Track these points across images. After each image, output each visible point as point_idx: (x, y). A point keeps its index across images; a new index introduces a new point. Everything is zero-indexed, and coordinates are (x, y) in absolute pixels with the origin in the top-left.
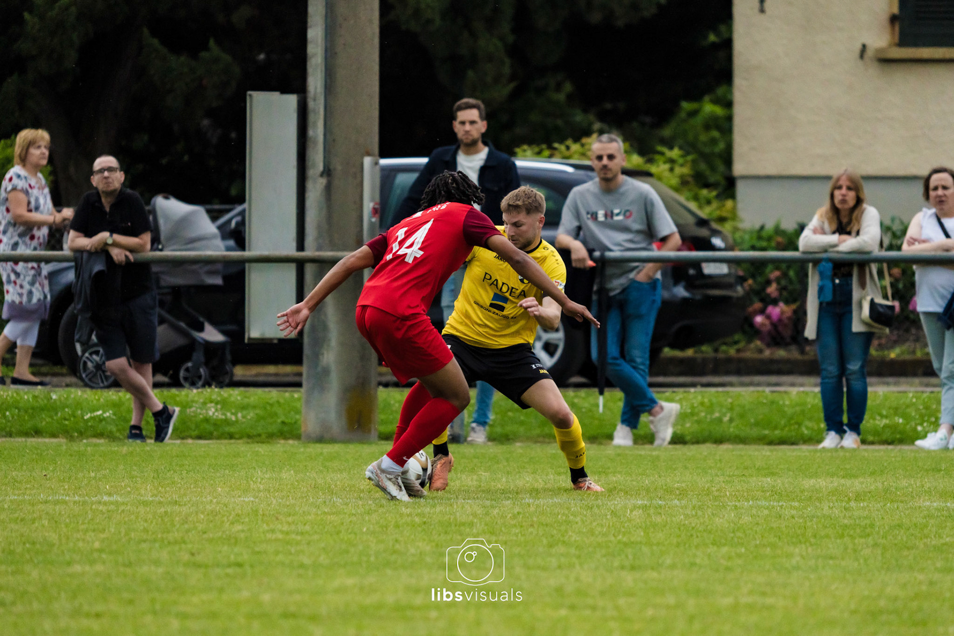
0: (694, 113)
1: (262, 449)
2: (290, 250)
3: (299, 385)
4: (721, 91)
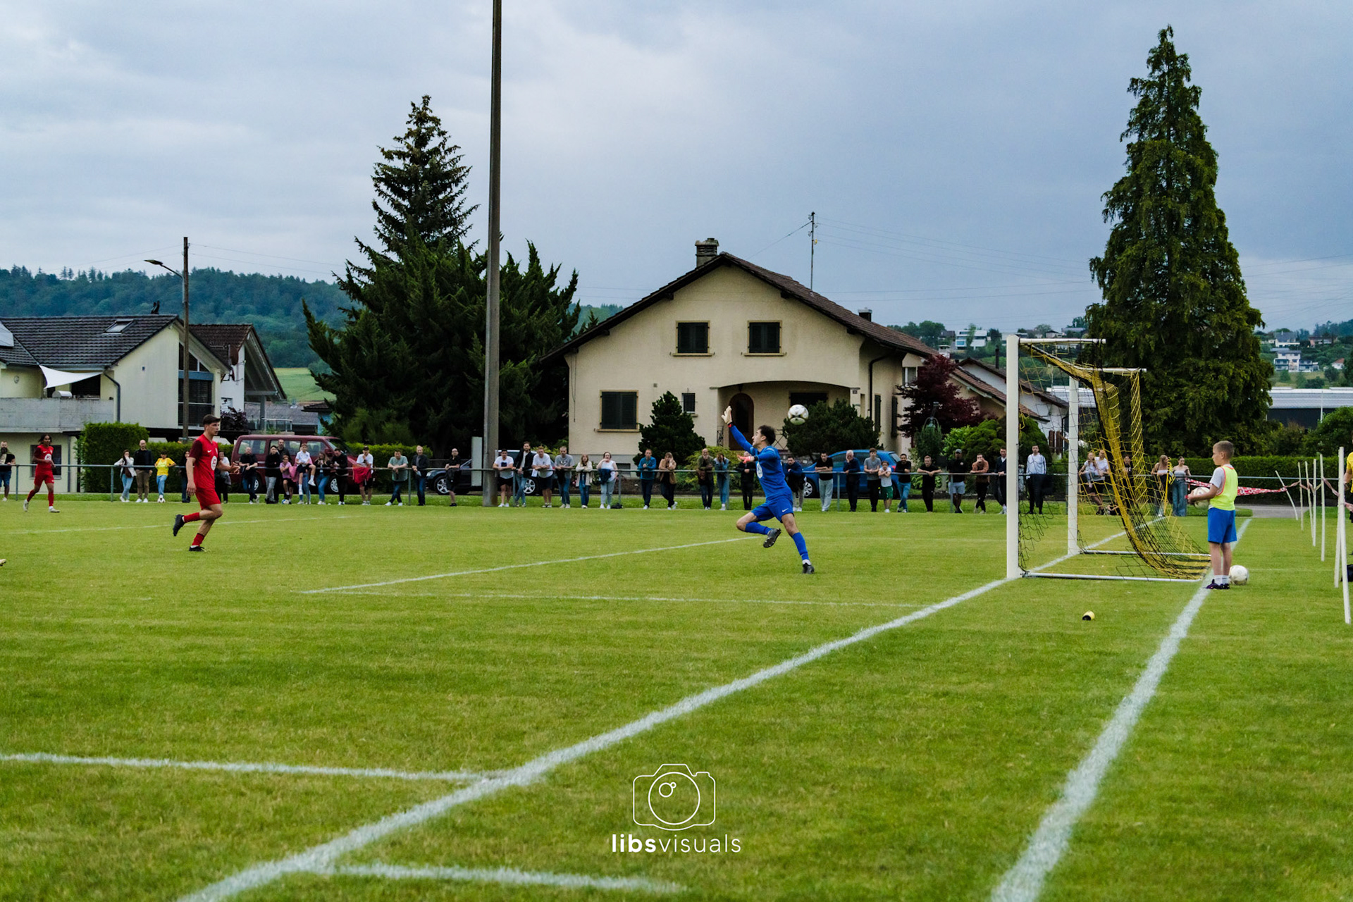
1: (474, 508)
2: (480, 468)
3: (482, 495)
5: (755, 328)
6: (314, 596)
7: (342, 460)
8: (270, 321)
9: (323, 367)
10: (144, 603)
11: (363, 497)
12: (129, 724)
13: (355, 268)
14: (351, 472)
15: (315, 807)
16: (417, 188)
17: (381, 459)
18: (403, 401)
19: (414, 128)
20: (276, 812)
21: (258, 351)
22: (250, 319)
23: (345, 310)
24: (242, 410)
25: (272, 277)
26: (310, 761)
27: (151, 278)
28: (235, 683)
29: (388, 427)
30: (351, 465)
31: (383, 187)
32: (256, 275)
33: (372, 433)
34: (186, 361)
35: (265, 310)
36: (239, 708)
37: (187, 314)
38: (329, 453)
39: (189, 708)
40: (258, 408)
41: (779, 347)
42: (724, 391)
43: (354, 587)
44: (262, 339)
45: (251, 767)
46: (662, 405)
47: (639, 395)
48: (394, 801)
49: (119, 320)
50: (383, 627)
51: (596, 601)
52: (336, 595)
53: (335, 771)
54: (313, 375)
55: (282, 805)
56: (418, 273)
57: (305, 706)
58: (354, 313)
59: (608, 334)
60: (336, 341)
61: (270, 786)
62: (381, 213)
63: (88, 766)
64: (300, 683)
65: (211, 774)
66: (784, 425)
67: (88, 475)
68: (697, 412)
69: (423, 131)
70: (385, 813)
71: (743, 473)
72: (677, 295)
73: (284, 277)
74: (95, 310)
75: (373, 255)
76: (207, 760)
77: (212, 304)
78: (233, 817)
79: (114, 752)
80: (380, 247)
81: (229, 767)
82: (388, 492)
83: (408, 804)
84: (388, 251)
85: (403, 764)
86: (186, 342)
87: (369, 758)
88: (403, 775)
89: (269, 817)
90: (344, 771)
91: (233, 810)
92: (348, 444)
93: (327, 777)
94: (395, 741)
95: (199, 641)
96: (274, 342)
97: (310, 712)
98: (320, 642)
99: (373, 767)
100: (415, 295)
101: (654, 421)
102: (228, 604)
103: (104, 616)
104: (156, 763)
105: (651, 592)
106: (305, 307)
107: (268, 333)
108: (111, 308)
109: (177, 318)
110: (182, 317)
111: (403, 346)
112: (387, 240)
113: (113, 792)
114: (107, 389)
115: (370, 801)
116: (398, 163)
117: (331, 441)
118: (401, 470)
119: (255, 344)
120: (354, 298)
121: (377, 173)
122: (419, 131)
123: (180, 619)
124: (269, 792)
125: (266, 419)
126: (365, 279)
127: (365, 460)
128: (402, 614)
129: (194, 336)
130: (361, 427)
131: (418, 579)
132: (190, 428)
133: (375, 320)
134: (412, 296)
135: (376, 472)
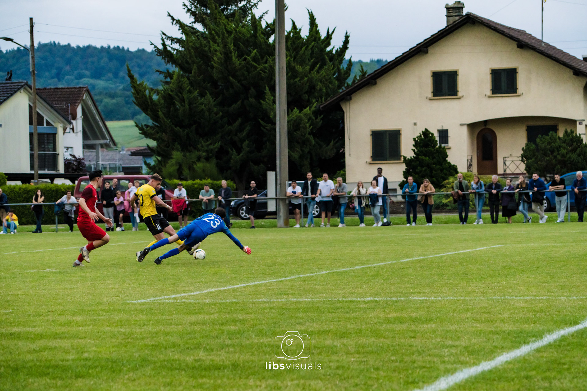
0: (339, 173)
1: (271, 229)
2: (274, 196)
3: (276, 219)
4: (344, 169)
5: (496, 74)
6: (141, 304)
8: (101, 83)
9: (144, 118)
11: (181, 224)
13: (169, 38)
17: (193, 192)
18: (211, 144)
21: (93, 108)
22: (86, 82)
23: (161, 72)
24: (81, 157)
25: (102, 47)
27: (5, 52)
29: (199, 166)
30: (171, 198)
32: (89, 47)
33: (186, 172)
34: (35, 118)
35: (97, 74)
37: (34, 80)
40: (94, 154)
41: (516, 89)
42: (472, 126)
43: (173, 296)
44: (95, 98)
46: (421, 140)
47: (402, 133)
51: (369, 302)
52: (160, 304)
54: (137, 126)
56: (219, 40)
58: (169, 75)
59: (375, 84)
60: (155, 97)
66: (522, 152)
68: (450, 144)
71: (491, 194)
72: (431, 50)
73: (112, 47)
75: (182, 26)
77: (54, 71)
84: (194, 22)
86: (34, 103)
96: (105, 100)
98: (147, 341)
100: (217, 58)
101: (415, 153)
102: (74, 314)
105: (414, 293)
106: (129, 71)
107: (100, 93)
109: (26, 84)
110: (30, 82)
111: (209, 99)
112: (193, 13)
118: (209, 200)
119: (90, 103)
120: (168, 62)
125: (101, 163)
126: (177, 46)
128: (212, 316)
129: (41, 98)
130: (177, 167)
131: (226, 288)
132: (40, 172)
133: (186, 79)
134: (215, 58)
135: (191, 203)
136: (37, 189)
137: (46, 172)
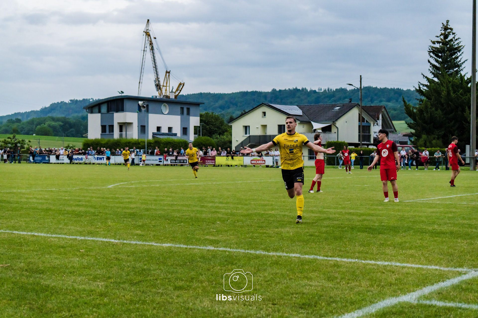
1: (467, 171)
3: (470, 166)
6: (408, 203)
7: (417, 154)
8: (390, 104)
9: (409, 120)
10: (348, 204)
11: (425, 167)
12: (343, 246)
13: (422, 84)
14: (420, 158)
15: (410, 279)
16: (444, 54)
17: (431, 153)
18: (440, 132)
19: (443, 32)
20: (396, 280)
21: (386, 115)
22: (383, 104)
23: (418, 100)
25: (391, 88)
26: (408, 262)
27: (348, 90)
28: (379, 233)
29: (434, 142)
30: (421, 156)
31: (432, 54)
32: (385, 88)
33: (428, 144)
34: (361, 119)
35: (389, 100)
36: (382, 242)
37: (361, 102)
38: (413, 151)
39: (364, 241)
43: (422, 200)
44: (388, 110)
45: (386, 263)
48: (439, 278)
49: (338, 105)
50: (434, 214)
52: (416, 203)
53: (417, 266)
54: (406, 123)
55: (398, 277)
56: (445, 85)
57: (405, 242)
58: (421, 101)
60: (415, 111)
61: (394, 270)
62: (431, 64)
63: (329, 260)
64: (403, 234)
65: (372, 265)
67: (327, 159)
69: (447, 33)
70: (436, 282)
73: (395, 88)
74: (329, 102)
75: (428, 79)
76: (371, 260)
77: (370, 99)
78: (380, 281)
79: (338, 256)
80: (431, 76)
81: (379, 263)
82: (434, 165)
83: (444, 279)
84: (434, 77)
85: (442, 264)
86: (361, 112)
87: (430, 262)
88: (442, 268)
89: (393, 282)
90: (420, 266)
91: (380, 278)
92: (419, 148)
93: (414, 268)
94: (439, 256)
95: (367, 218)
96: (392, 112)
97: (407, 244)
98: (410, 219)
99: (431, 265)
100: (444, 93)
102: (377, 205)
103: (334, 208)
104: (353, 260)
106: (403, 99)
107: (390, 109)
108: (335, 101)
109: (358, 104)
110: (360, 104)
111: (439, 112)
112: (433, 73)
113: (338, 270)
114: (334, 130)
115: (430, 277)
116: (437, 46)
117: (413, 147)
118: (439, 157)
119: (385, 113)
120: (421, 95)
121: (429, 49)
122: (445, 33)
123: (360, 210)
124: (393, 272)
126: (425, 88)
127: (425, 154)
128: (440, 210)
129: (364, 110)
130: (424, 142)
131: (446, 197)
132: (363, 143)
133: (429, 103)
134: (443, 94)
135: (430, 158)
136: (361, 150)
137: (365, 143)
